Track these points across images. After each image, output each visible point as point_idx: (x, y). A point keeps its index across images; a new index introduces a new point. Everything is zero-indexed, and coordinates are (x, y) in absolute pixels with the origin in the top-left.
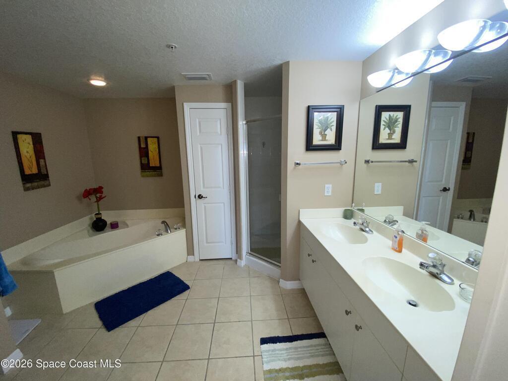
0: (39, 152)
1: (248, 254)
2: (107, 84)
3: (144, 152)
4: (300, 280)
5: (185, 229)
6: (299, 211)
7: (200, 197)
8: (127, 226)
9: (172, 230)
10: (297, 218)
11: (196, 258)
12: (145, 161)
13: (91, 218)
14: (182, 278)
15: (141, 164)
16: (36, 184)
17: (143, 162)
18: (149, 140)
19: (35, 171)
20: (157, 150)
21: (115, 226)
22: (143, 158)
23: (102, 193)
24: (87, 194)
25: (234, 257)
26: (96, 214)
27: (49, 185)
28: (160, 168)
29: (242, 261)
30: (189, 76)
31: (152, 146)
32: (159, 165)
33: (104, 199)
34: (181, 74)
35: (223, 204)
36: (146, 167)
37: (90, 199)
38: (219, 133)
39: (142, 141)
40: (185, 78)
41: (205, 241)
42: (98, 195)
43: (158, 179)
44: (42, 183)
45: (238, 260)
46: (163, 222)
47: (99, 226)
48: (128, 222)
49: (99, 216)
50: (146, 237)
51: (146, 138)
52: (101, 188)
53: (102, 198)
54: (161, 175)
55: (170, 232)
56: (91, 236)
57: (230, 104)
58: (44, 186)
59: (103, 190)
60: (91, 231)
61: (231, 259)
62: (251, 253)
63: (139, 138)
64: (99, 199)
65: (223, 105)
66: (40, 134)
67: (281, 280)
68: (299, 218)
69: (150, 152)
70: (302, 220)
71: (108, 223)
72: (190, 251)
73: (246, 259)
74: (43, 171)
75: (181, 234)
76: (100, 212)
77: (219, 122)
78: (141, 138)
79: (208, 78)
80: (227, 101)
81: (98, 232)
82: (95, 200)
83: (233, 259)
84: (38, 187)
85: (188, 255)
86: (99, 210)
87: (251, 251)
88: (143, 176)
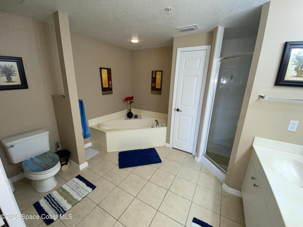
0: (109, 78)
1: (204, 156)
2: (139, 41)
3: (154, 80)
4: (240, 191)
5: (166, 127)
6: (254, 138)
7: (178, 110)
8: (141, 118)
9: (159, 126)
10: (251, 143)
11: (170, 146)
12: (153, 85)
13: (127, 111)
14: (160, 155)
15: (152, 87)
16: (107, 92)
17: (153, 86)
18: (157, 73)
19: (107, 86)
20: (161, 79)
21: (136, 117)
22: (153, 83)
23: (133, 100)
24: (126, 99)
25: (194, 154)
26: (129, 110)
27: (112, 93)
28: (160, 90)
29: (198, 158)
30: (182, 29)
31: (158, 77)
32: (160, 88)
33: (133, 103)
34: (176, 29)
35: (192, 117)
36: (154, 88)
37: (127, 102)
38: (198, 68)
39: (154, 73)
40: (179, 30)
41: (177, 138)
42: (131, 100)
43: (158, 96)
44: (109, 92)
45: (196, 156)
46: (156, 121)
47: (130, 115)
48: (142, 116)
49: (130, 111)
50: (147, 127)
51: (156, 71)
52: (133, 97)
53: (133, 102)
54: (160, 94)
55: (159, 127)
56: (125, 119)
57: (210, 46)
58: (110, 94)
59: (133, 98)
60: (126, 117)
61: (192, 154)
62: (206, 155)
63: (152, 71)
64: (131, 102)
65: (205, 47)
66: (111, 69)
67: (224, 183)
68: (252, 144)
69: (157, 80)
70: (255, 146)
71: (134, 115)
72: (168, 141)
73: (201, 158)
74: (110, 87)
75: (164, 130)
76: (131, 109)
77: (199, 60)
78: (153, 72)
79: (195, 29)
80: (208, 44)
81: (129, 118)
82: (130, 103)
83: (193, 154)
84: (108, 94)
85: (166, 143)
86: (130, 108)
87: (206, 154)
88: (151, 93)
